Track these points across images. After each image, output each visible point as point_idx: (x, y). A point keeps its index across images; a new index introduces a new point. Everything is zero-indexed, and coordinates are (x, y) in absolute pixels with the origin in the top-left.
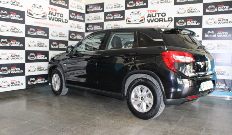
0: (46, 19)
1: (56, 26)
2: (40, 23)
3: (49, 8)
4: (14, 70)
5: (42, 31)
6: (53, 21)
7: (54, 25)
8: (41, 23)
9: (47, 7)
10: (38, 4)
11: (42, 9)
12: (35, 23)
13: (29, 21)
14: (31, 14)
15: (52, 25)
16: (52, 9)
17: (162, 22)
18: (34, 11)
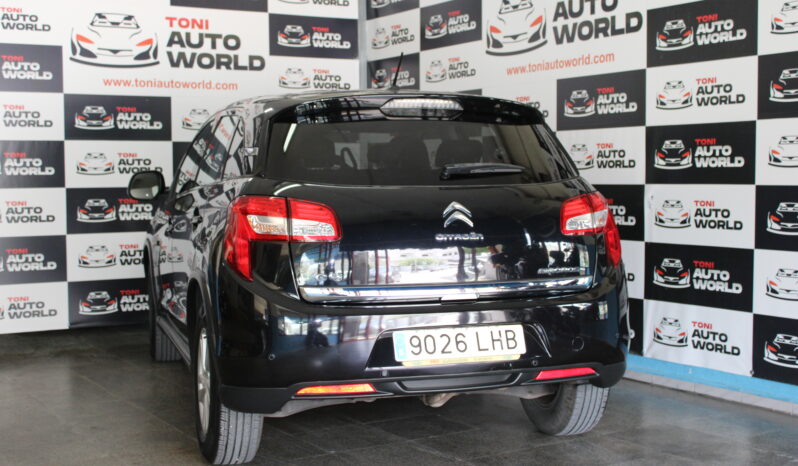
0: (158, 63)
1: (208, 85)
2: (127, 83)
3: (167, 18)
4: (19, 260)
5: (139, 110)
6: (188, 70)
7: (195, 85)
8: (133, 83)
9: (158, 18)
10: (116, 11)
11: (138, 27)
12: (107, 82)
13: (80, 79)
14: (86, 53)
15: (186, 85)
16: (184, 23)
17: (607, 38)
18: (101, 40)
